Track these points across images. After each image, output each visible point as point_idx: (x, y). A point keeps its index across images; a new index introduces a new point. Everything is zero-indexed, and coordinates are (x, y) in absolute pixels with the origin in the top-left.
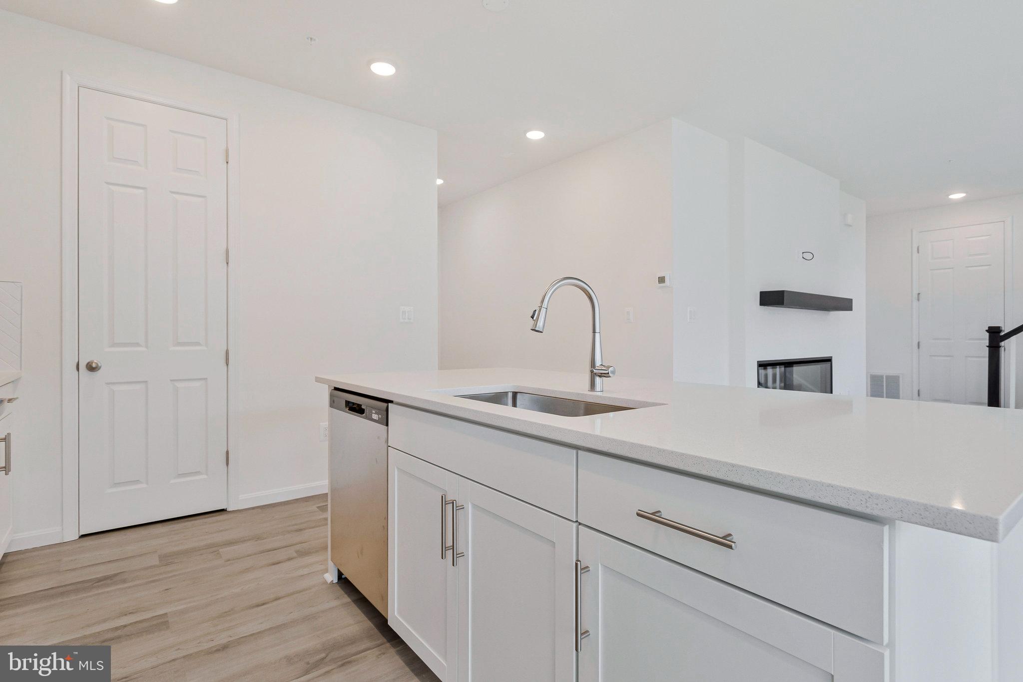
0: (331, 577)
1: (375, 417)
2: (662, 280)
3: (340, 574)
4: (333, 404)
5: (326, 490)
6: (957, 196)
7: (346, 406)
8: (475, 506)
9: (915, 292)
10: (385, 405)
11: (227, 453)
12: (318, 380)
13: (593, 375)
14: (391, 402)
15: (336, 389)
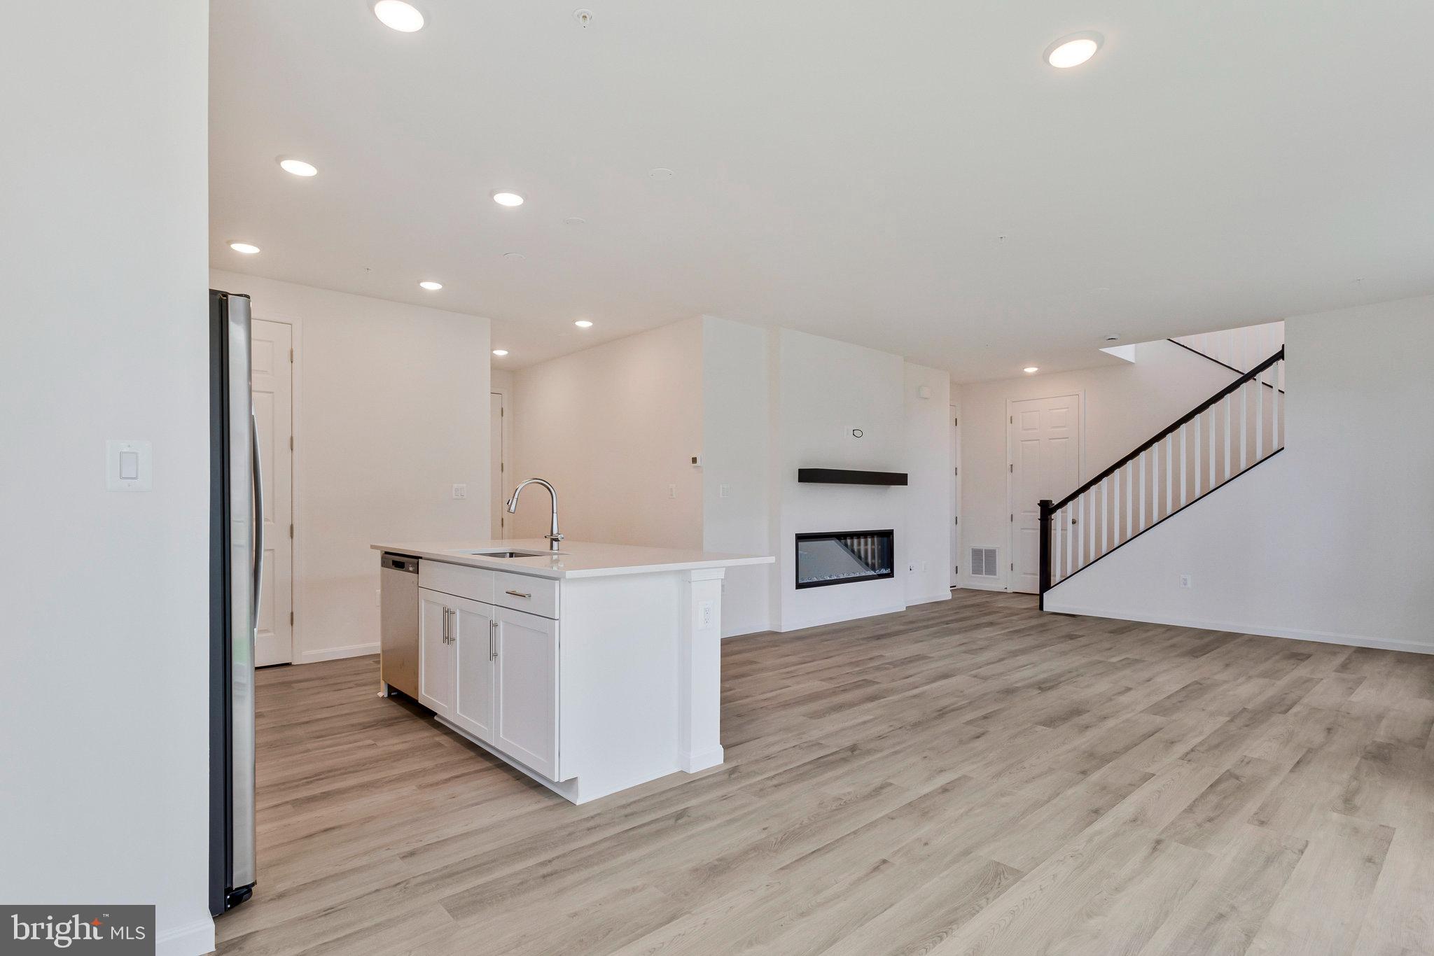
0: (383, 693)
1: (411, 569)
2: (694, 460)
3: (391, 689)
4: (384, 564)
5: (379, 651)
6: (1031, 370)
7: (393, 564)
8: (461, 611)
9: (1009, 463)
10: (415, 560)
11: (292, 613)
12: (373, 547)
13: (552, 540)
14: (421, 558)
15: (386, 553)
